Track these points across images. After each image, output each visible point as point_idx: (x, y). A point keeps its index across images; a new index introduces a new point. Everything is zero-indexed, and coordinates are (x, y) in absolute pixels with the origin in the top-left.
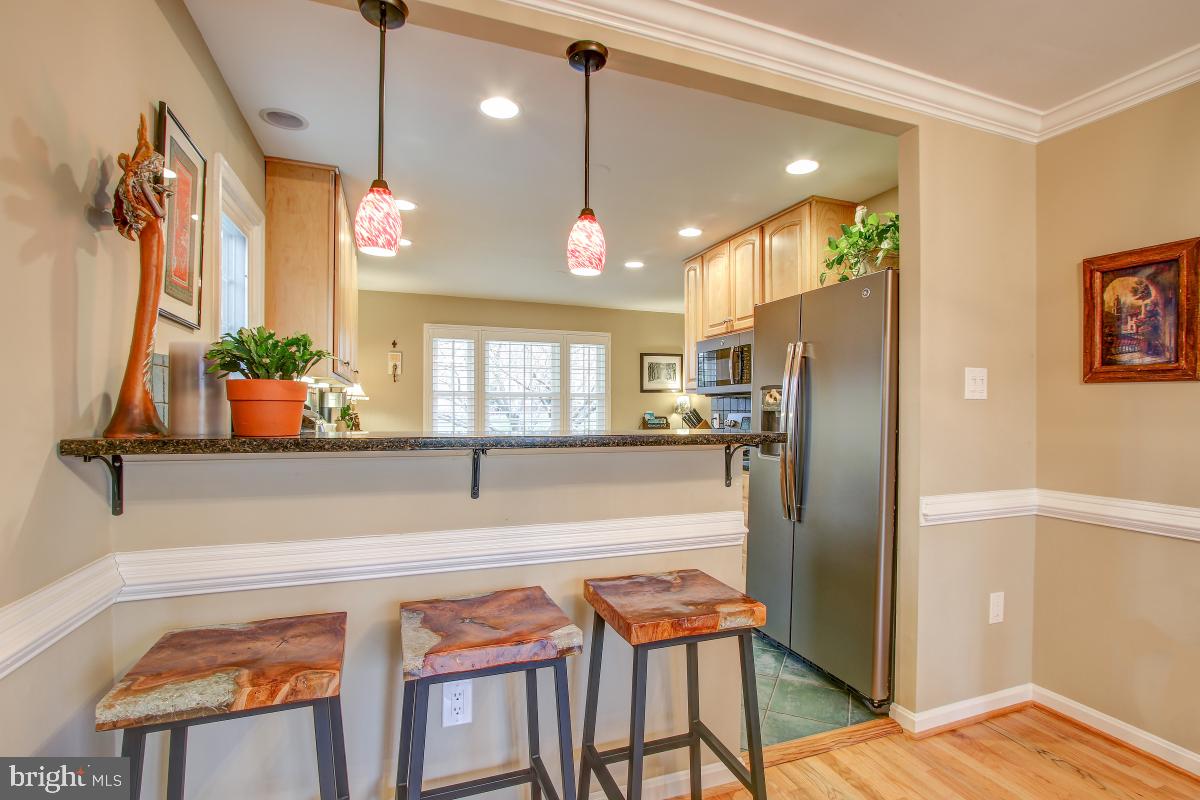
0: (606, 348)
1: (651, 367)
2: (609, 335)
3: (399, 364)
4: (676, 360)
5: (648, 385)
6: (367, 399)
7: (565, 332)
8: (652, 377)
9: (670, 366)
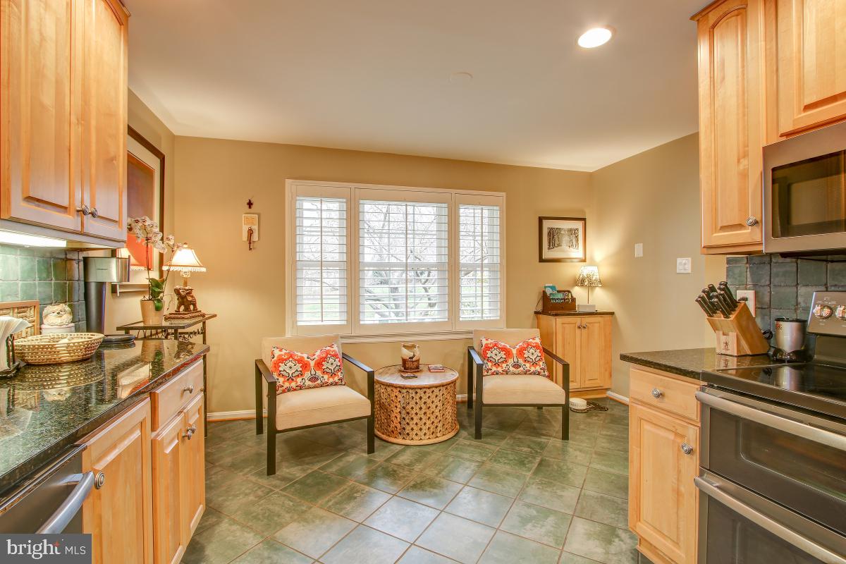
0: (501, 211)
1: (552, 233)
2: (504, 194)
3: (255, 228)
4: (579, 225)
5: (547, 254)
6: (204, 270)
7: (454, 191)
8: (552, 245)
9: (573, 232)
